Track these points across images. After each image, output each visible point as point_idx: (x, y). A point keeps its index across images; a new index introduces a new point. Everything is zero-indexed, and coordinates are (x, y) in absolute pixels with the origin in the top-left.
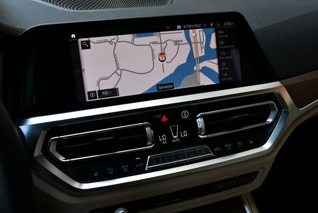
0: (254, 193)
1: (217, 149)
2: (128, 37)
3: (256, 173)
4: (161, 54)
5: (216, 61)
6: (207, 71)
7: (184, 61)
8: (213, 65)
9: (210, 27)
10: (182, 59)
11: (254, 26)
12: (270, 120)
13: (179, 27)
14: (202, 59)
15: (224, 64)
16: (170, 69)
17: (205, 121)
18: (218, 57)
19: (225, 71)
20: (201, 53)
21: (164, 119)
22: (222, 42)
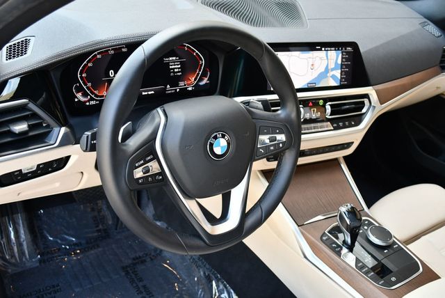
0: (345, 158)
1: (335, 125)
2: (297, 53)
3: (353, 143)
4: (312, 65)
5: (340, 71)
6: (334, 77)
7: (323, 70)
8: (338, 73)
9: (338, 50)
10: (322, 69)
11: (362, 50)
12: (364, 110)
13: (323, 49)
14: (332, 70)
15: (343, 73)
16: (315, 74)
17: (331, 108)
18: (341, 68)
19: (343, 78)
20: (333, 66)
21: (311, 104)
22: (344, 60)
